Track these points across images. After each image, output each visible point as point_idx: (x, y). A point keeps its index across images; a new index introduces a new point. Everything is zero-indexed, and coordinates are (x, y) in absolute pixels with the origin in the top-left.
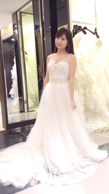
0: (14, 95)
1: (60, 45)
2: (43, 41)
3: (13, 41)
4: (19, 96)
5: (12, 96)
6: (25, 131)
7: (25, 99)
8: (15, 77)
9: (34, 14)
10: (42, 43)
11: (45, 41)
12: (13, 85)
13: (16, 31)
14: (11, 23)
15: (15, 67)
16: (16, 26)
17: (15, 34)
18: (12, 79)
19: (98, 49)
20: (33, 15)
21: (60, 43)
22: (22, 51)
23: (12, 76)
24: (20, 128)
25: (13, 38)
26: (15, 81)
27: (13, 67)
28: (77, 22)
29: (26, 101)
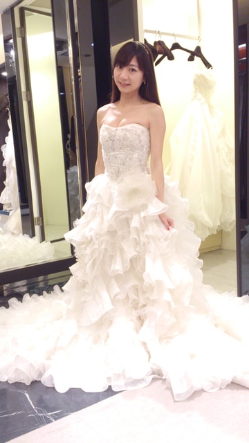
0: (10, 204)
1: (128, 82)
2: (77, 77)
3: (5, 77)
4: (22, 207)
5: (5, 208)
6: (35, 290)
7: (36, 214)
8: (11, 162)
9: (53, 15)
10: (73, 83)
11: (80, 77)
12: (7, 180)
13: (12, 53)
15: (10, 139)
16: (11, 41)
17: (11, 61)
18: (5, 167)
19: (196, 96)
20: (51, 18)
21: (126, 78)
22: (27, 100)
23: (4, 159)
24: (24, 282)
25: (4, 71)
26: (12, 171)
27: (6, 138)
28: (155, 32)
29: (38, 218)
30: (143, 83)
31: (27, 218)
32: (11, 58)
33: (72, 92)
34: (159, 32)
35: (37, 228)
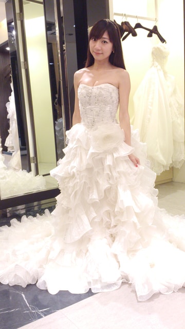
0: (13, 147)
1: (100, 52)
2: (62, 50)
3: (8, 51)
4: (21, 149)
5: (9, 150)
6: (30, 213)
7: (32, 155)
8: (13, 115)
9: (44, 3)
10: (59, 55)
11: (64, 50)
12: (10, 129)
13: (14, 33)
14: (4, 19)
15: (12, 98)
16: (13, 24)
17: (13, 39)
18: (9, 119)
19: (153, 64)
20: (42, 5)
21: (100, 48)
22: (25, 68)
23: (8, 113)
24: (23, 206)
25: (8, 46)
26: (14, 122)
27: (10, 97)
28: (122, 15)
29: (33, 157)
30: (112, 52)
31: (25, 158)
32: (13, 37)
33: (59, 62)
34: (125, 15)
35: (33, 165)
